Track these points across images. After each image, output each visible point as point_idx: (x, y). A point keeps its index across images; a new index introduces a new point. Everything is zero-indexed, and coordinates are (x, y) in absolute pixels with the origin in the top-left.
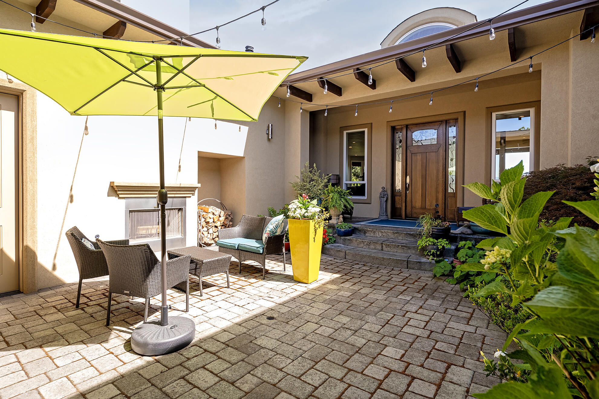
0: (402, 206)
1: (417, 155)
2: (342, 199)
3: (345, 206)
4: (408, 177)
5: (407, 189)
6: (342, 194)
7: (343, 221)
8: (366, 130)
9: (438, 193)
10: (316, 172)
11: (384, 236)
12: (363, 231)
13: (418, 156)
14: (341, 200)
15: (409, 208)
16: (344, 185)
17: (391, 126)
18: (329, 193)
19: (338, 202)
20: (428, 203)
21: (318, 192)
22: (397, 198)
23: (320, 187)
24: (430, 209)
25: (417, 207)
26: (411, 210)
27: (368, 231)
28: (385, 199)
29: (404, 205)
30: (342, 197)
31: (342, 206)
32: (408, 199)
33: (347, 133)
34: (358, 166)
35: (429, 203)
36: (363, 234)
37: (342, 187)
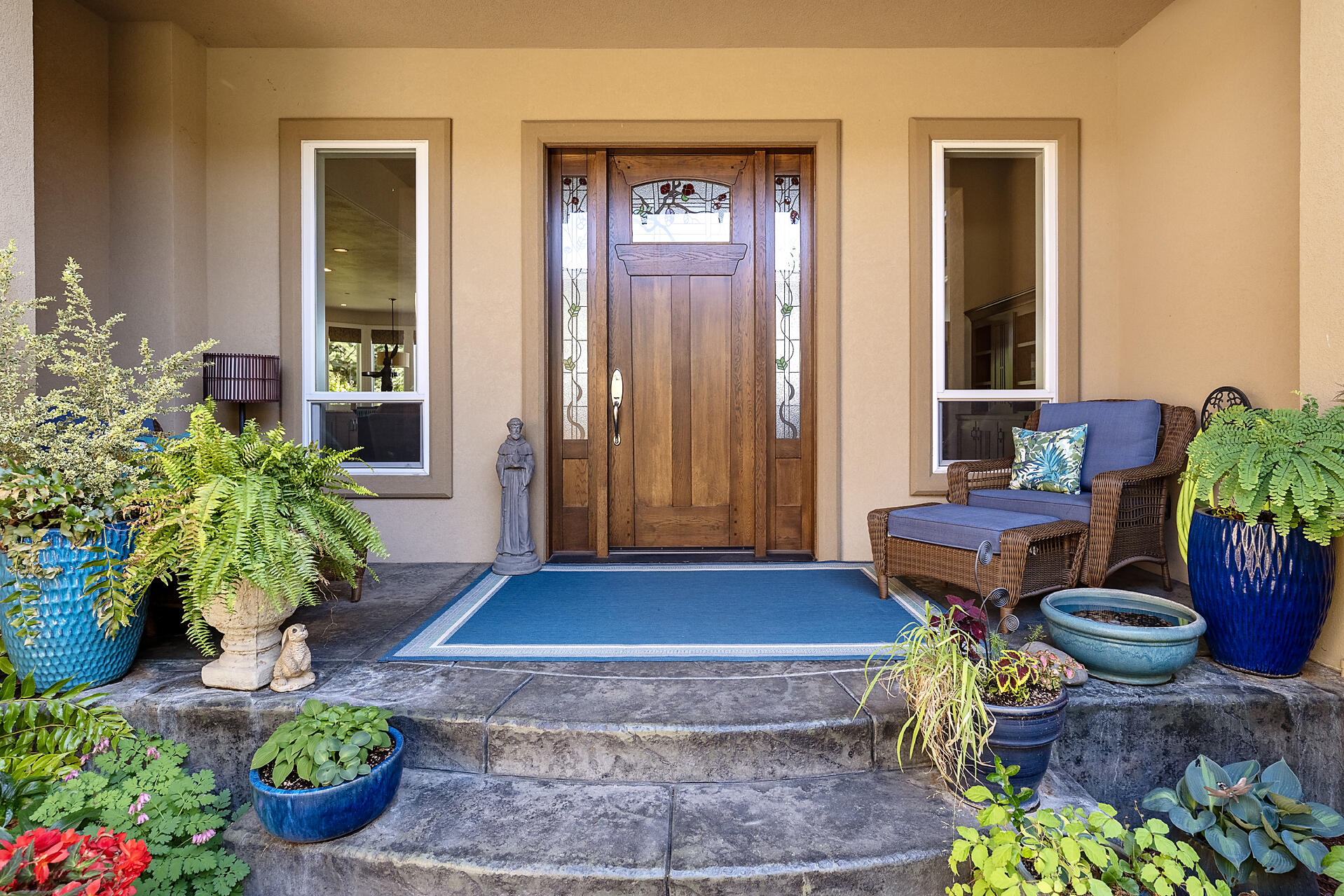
0: (593, 499)
1: (652, 285)
2: (305, 516)
3: (324, 561)
4: (617, 375)
5: (614, 427)
6: (298, 480)
7: (315, 666)
8: (422, 150)
9: (740, 440)
10: (83, 324)
11: (629, 768)
12: (476, 745)
13: (656, 288)
14: (290, 517)
15: (622, 509)
16: (306, 408)
17: (545, 145)
18: (191, 477)
19: (268, 540)
20: (699, 487)
21: (101, 468)
22: (570, 468)
23: (115, 433)
24: (706, 509)
25: (655, 504)
26: (629, 515)
27: (513, 740)
28: (525, 476)
29: (602, 495)
30: (301, 500)
31: (306, 568)
32: (620, 469)
33: (317, 150)
34: (350, 341)
35: (704, 485)
36: (471, 763)
37: (294, 432)
